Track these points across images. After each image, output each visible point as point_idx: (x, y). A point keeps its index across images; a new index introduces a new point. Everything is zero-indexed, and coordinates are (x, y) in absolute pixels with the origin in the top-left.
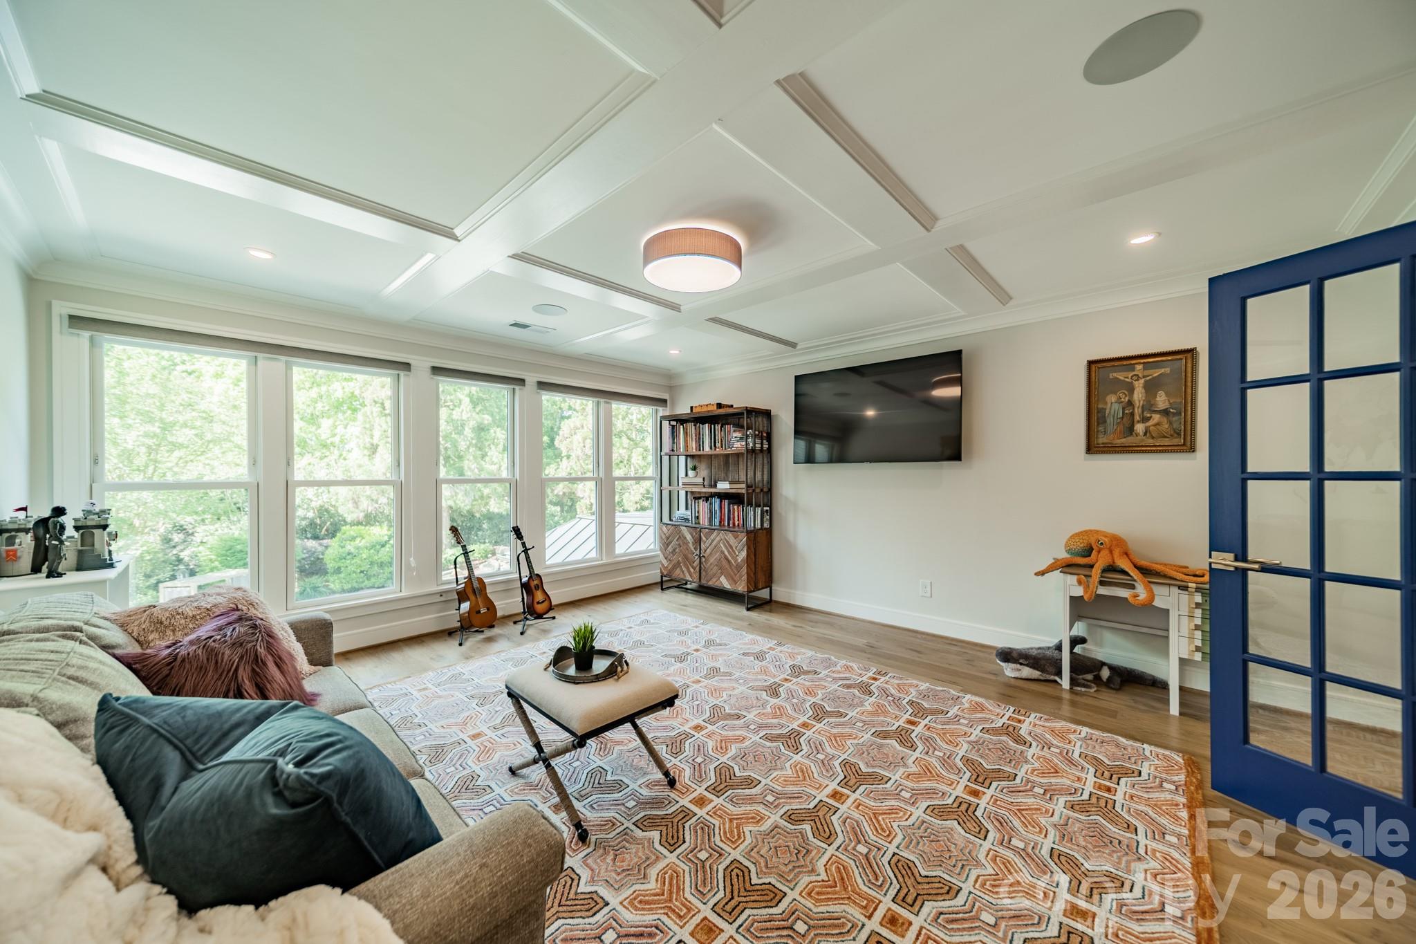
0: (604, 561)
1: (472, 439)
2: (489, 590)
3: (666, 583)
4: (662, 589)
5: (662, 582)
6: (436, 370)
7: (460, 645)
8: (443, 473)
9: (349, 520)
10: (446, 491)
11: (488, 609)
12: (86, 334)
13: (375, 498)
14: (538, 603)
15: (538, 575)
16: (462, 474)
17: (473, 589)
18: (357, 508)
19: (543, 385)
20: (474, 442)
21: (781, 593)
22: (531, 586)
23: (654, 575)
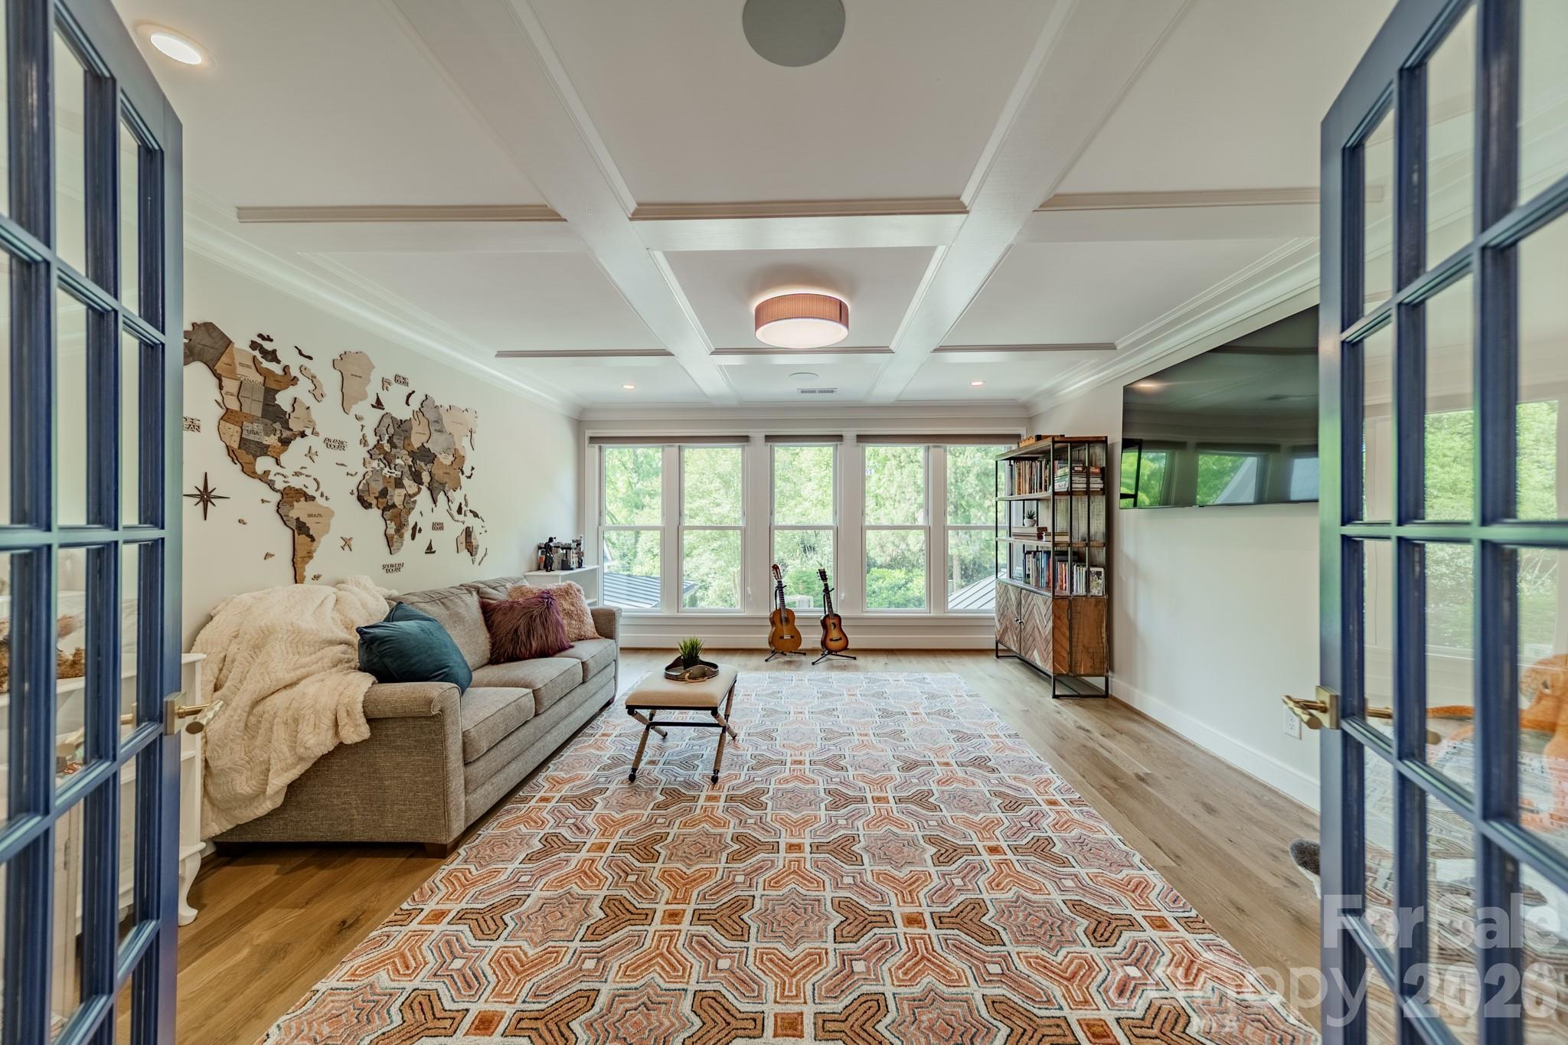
0: (932, 615)
1: (977, 485)
2: (797, 623)
3: (999, 652)
4: (998, 657)
5: (997, 650)
6: (769, 438)
7: (766, 661)
8: (950, 521)
9: (879, 563)
10: (952, 539)
11: (792, 637)
12: (597, 446)
13: (897, 543)
14: (831, 640)
15: (836, 615)
16: (968, 520)
17: (783, 618)
18: (884, 552)
19: (862, 438)
20: (978, 489)
21: (1119, 686)
22: (831, 622)
23: (988, 640)
